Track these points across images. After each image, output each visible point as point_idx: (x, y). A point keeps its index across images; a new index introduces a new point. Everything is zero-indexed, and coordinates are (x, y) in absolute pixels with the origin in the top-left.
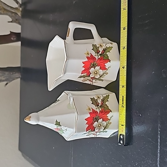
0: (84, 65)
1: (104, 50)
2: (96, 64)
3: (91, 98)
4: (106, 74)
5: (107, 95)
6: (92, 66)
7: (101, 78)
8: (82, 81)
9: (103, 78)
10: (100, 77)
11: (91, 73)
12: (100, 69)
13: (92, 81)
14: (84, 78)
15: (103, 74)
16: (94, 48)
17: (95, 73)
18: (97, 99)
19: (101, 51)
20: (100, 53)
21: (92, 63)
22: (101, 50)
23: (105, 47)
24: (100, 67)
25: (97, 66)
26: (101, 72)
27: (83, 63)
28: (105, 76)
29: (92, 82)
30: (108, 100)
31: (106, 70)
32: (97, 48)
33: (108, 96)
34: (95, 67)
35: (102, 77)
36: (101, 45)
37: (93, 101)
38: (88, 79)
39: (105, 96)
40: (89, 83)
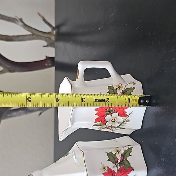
0: (97, 112)
2: (112, 111)
4: (127, 122)
6: (107, 113)
8: (99, 129)
9: (124, 126)
10: (119, 126)
11: (107, 122)
12: (118, 116)
13: (112, 129)
14: (100, 126)
15: (123, 122)
16: (110, 91)
17: (112, 121)
21: (108, 110)
23: (125, 89)
24: (118, 113)
25: (114, 112)
26: (120, 119)
27: (96, 110)
28: (126, 123)
29: (111, 130)
31: (126, 117)
32: (114, 90)
34: (112, 114)
35: (122, 126)
36: (119, 87)
38: (106, 127)
40: (109, 130)
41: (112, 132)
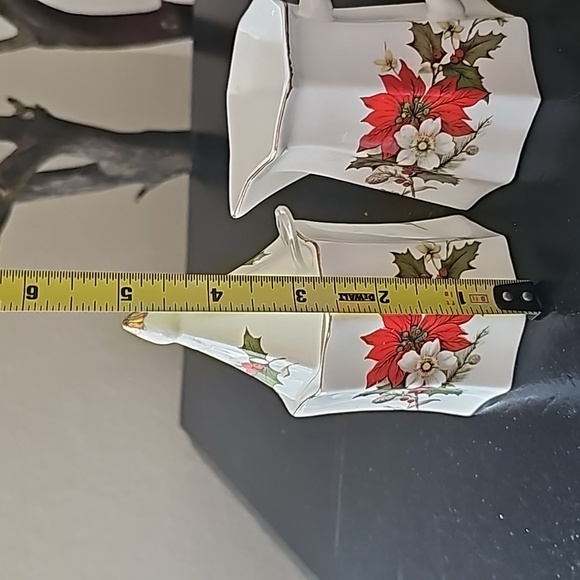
0: (371, 110)
1: (465, 49)
2: (422, 109)
3: (394, 254)
4: (469, 153)
5: (470, 242)
6: (404, 115)
7: (447, 171)
8: (367, 181)
9: (457, 169)
10: (441, 166)
11: (401, 149)
12: (441, 131)
13: (411, 184)
14: (374, 168)
15: (456, 155)
16: (419, 39)
17: (419, 150)
18: (423, 258)
19: (450, 52)
20: (446, 60)
21: (407, 105)
22: (450, 47)
23: (471, 37)
24: (442, 121)
25: (427, 117)
26: (447, 143)
27: (368, 102)
28: (463, 159)
29: (409, 188)
30: (471, 263)
31: (468, 137)
32: (433, 37)
33: (472, 249)
34: (420, 123)
35: (450, 167)
36: (450, 28)
37: (403, 265)
38: (392, 175)
39: (460, 245)
40: (399, 189)
41: (410, 195)
